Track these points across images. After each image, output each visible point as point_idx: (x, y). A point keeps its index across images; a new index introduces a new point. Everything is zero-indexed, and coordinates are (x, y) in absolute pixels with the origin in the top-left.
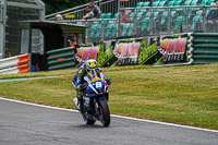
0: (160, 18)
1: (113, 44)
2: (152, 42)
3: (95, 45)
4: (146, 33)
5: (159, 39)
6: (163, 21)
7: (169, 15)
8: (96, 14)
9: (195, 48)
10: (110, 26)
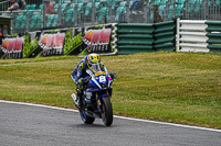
0: (84, 9)
1: (38, 35)
2: (77, 33)
3: (20, 36)
4: (70, 24)
5: (83, 30)
6: (87, 13)
7: (93, 6)
8: (21, 6)
9: (119, 39)
10: (35, 17)
